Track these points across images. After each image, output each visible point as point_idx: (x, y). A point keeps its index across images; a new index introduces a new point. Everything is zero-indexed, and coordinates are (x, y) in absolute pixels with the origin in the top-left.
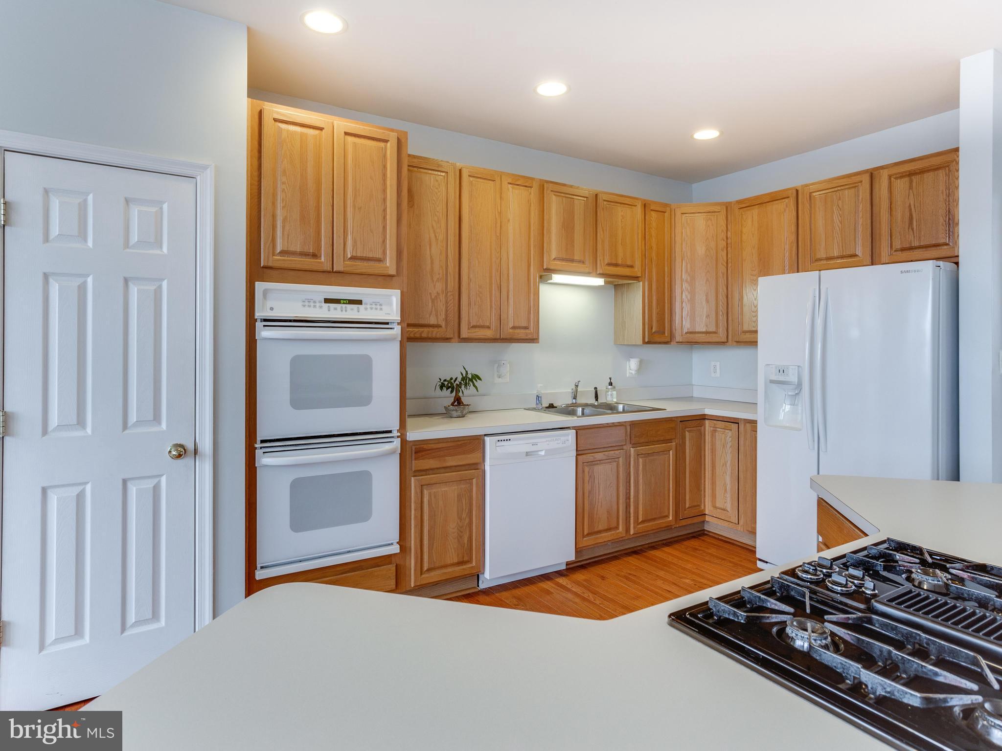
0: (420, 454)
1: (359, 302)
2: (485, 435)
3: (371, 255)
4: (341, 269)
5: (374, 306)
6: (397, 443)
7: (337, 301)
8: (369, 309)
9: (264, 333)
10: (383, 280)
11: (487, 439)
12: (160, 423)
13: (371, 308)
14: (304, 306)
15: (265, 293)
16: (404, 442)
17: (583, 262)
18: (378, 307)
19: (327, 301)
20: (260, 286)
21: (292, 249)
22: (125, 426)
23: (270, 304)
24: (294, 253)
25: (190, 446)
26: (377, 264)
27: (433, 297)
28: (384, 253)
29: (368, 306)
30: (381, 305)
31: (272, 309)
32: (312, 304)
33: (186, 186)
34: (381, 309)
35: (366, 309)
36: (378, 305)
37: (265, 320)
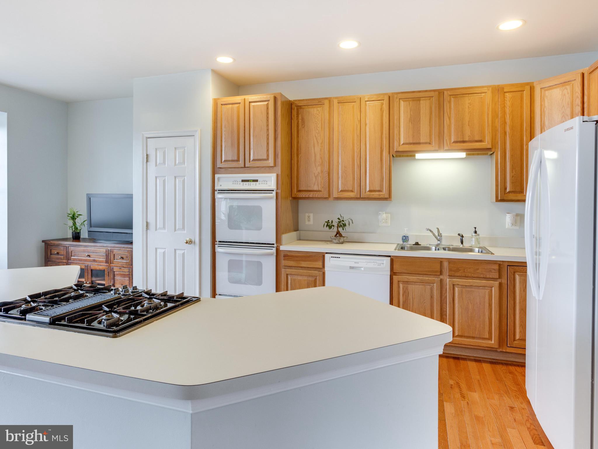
0: (287, 257)
1: (257, 181)
2: (325, 253)
3: (261, 158)
4: (248, 166)
5: (263, 182)
6: (274, 250)
7: (248, 181)
8: (261, 184)
9: (218, 196)
10: (268, 169)
11: (326, 255)
12: (185, 231)
13: (262, 183)
14: (233, 184)
15: (219, 179)
16: (278, 250)
17: (430, 143)
18: (265, 183)
19: (243, 181)
20: (217, 176)
21: (228, 159)
22: (175, 230)
23: (220, 183)
24: (229, 161)
25: (193, 240)
26: (265, 162)
27: (316, 175)
28: (268, 156)
29: (261, 182)
30: (267, 182)
31: (221, 186)
32: (236, 183)
33: (191, 139)
34: (266, 184)
35: (259, 184)
36: (265, 182)
37: (219, 190)
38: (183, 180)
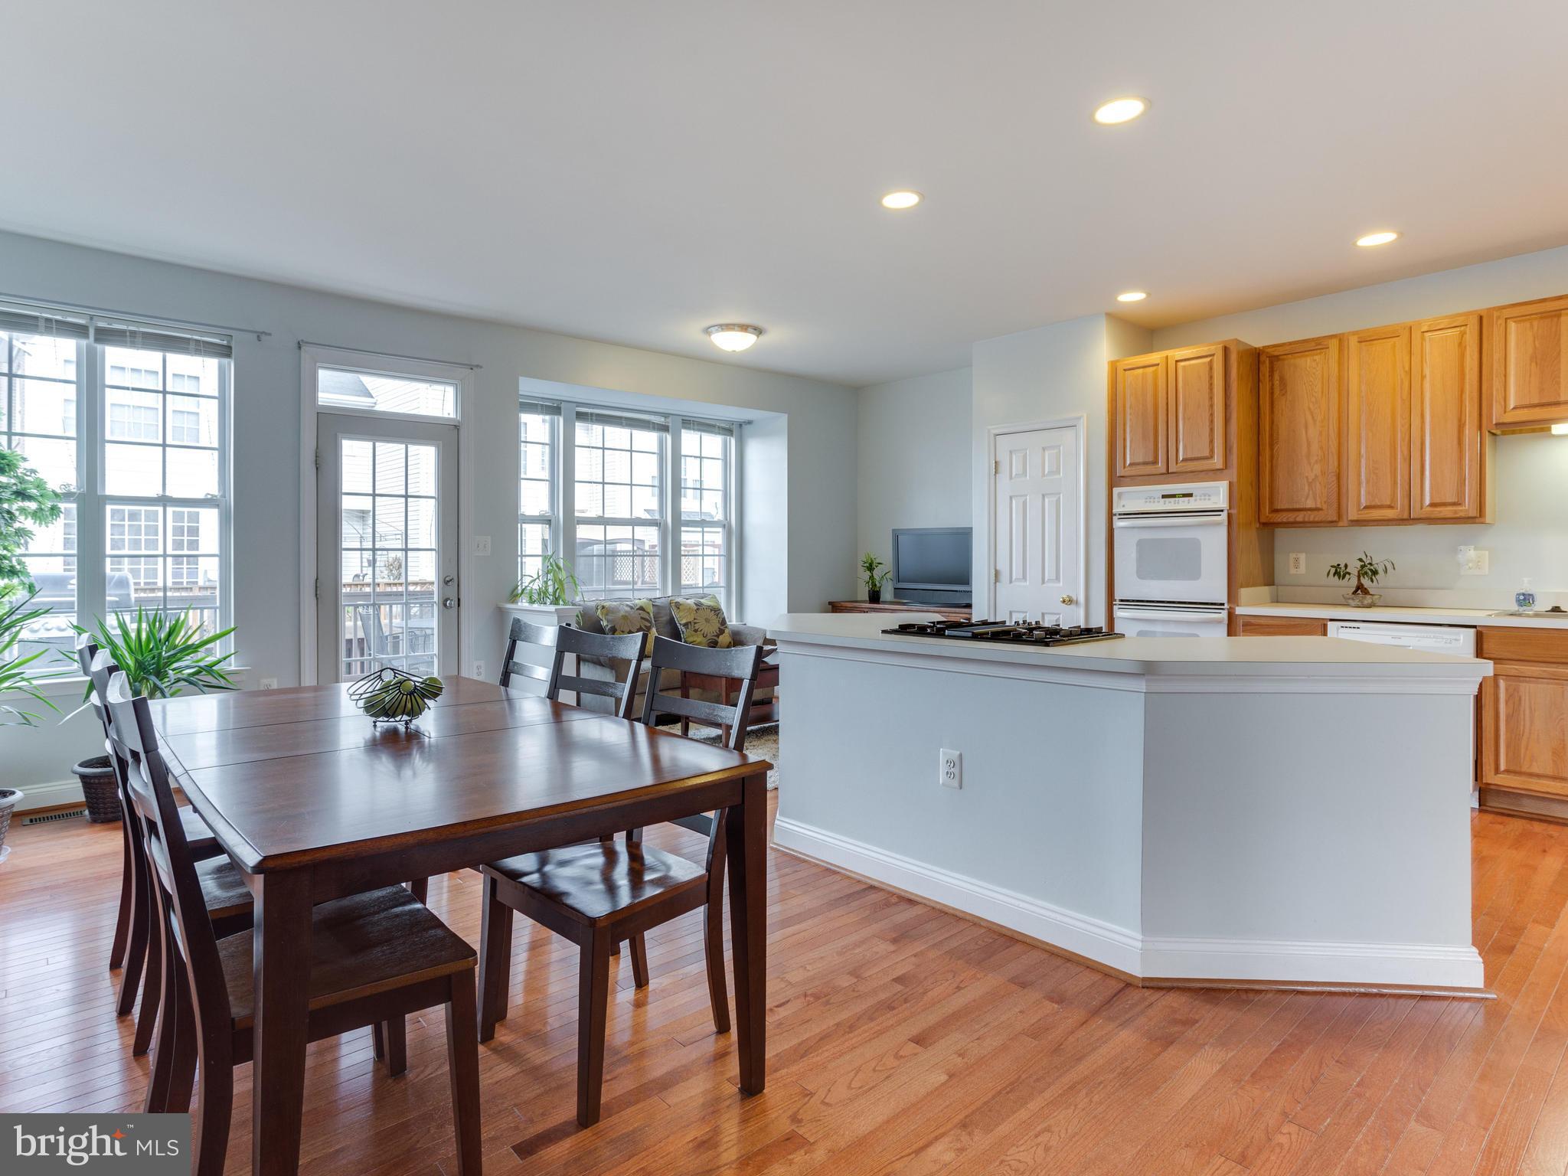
0: (1249, 628)
1: (1191, 495)
2: (1331, 620)
3: (1199, 456)
4: (1174, 470)
5: (1203, 498)
6: (1224, 615)
7: (1174, 496)
8: (1198, 500)
9: (1118, 524)
10: (1213, 474)
11: (1330, 624)
12: (1059, 581)
13: (1200, 499)
14: (1147, 502)
15: (1120, 495)
16: (1231, 615)
18: (1207, 498)
19: (1164, 497)
20: (1116, 490)
21: (1137, 461)
22: (1043, 582)
23: (1123, 502)
24: (1138, 464)
25: (1075, 599)
26: (1206, 462)
28: (1212, 451)
29: (1198, 498)
30: (1209, 496)
31: (1124, 506)
32: (1152, 500)
33: (1071, 433)
34: (1209, 499)
35: (1196, 500)
36: (1207, 496)
37: (1120, 514)
38: (1057, 501)
